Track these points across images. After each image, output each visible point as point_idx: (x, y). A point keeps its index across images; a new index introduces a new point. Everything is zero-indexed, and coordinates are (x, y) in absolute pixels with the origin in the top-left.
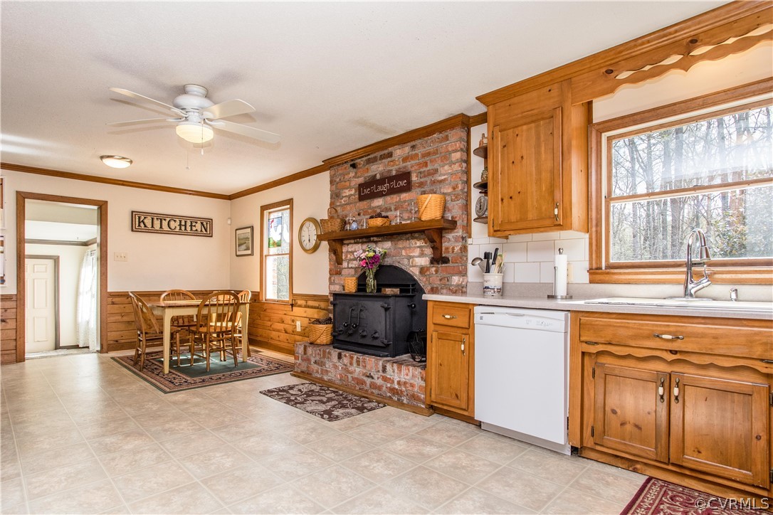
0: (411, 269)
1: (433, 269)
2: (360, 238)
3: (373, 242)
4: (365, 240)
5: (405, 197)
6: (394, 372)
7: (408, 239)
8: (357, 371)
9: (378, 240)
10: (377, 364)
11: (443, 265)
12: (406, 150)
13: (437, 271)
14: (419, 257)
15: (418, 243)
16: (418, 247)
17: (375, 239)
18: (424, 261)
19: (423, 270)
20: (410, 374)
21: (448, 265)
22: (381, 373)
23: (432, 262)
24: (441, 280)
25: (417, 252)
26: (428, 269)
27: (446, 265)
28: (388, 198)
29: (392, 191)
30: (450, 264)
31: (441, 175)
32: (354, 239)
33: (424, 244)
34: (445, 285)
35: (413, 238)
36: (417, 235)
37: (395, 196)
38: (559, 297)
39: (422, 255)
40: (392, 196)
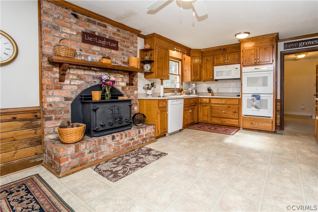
0: (118, 87)
1: (128, 88)
2: (82, 66)
3: (94, 70)
4: (86, 68)
5: (114, 52)
6: (143, 131)
7: (115, 73)
8: (125, 140)
9: (97, 70)
10: (136, 132)
11: (131, 86)
12: (115, 30)
13: (129, 89)
14: (121, 82)
15: (121, 76)
16: (121, 77)
17: (95, 69)
18: (124, 84)
19: (123, 88)
20: (150, 129)
21: (133, 86)
22: (138, 135)
23: (127, 84)
24: (131, 92)
25: (120, 80)
26: (126, 88)
27: (132, 86)
28: (104, 49)
29: (107, 46)
30: (134, 86)
31: (130, 49)
32: (77, 65)
33: (123, 77)
34: (132, 94)
35: (118, 73)
36: (120, 72)
37: (108, 49)
38: (161, 96)
39: (123, 81)
40: (106, 49)
